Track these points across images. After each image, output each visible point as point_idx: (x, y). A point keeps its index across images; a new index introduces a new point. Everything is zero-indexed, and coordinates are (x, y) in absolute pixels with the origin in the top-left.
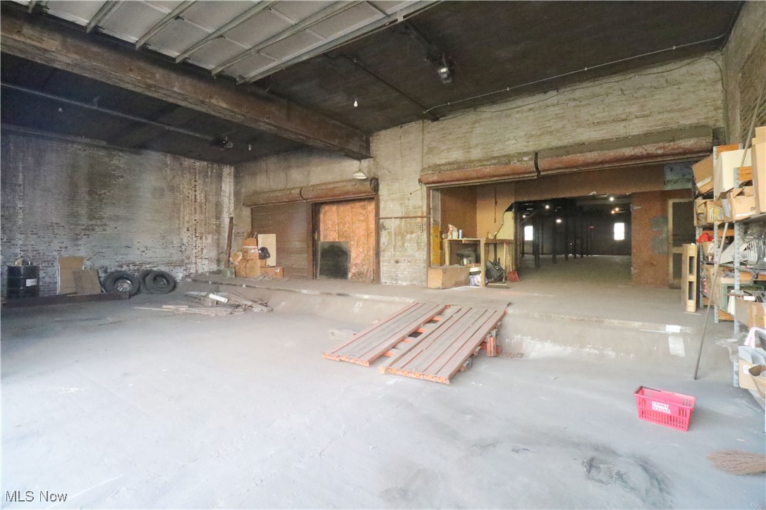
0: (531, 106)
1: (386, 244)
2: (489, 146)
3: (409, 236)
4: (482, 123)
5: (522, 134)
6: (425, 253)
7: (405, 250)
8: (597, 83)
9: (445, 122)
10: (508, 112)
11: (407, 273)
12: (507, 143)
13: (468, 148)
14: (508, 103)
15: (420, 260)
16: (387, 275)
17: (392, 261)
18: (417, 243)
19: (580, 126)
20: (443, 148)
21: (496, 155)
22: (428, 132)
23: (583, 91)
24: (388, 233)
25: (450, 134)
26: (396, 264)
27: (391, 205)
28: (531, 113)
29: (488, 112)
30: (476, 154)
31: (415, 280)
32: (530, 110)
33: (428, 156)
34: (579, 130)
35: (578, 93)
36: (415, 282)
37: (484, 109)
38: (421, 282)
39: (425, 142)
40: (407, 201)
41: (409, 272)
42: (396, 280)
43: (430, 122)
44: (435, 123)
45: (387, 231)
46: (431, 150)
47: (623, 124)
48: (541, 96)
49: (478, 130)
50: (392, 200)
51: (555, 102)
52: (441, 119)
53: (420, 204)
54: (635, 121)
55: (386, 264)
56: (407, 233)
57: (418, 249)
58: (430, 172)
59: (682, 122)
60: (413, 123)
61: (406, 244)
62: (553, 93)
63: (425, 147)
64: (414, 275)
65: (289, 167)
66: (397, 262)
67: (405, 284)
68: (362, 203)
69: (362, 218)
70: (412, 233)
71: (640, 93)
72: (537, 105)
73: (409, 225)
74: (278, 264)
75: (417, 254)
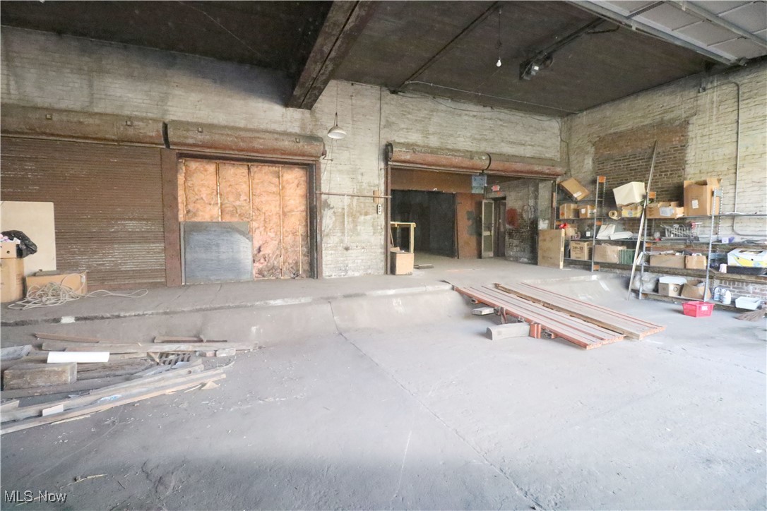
0: (475, 114)
1: (330, 227)
2: (444, 138)
3: (362, 218)
4: (439, 114)
5: (469, 134)
6: (383, 238)
7: (358, 234)
8: (512, 113)
9: (405, 99)
10: (459, 112)
11: (359, 261)
12: (458, 139)
13: (426, 134)
14: (459, 104)
15: (375, 245)
16: (333, 266)
17: (341, 248)
18: (373, 226)
19: (503, 141)
20: (403, 126)
21: (449, 147)
22: (387, 103)
23: (505, 114)
24: (334, 212)
25: (409, 113)
26: (345, 251)
27: (337, 178)
28: (475, 119)
29: (445, 105)
30: (434, 142)
31: (369, 268)
32: (475, 116)
33: (386, 129)
34: (503, 144)
35: (502, 116)
36: (369, 271)
37: (441, 101)
38: (378, 270)
39: (383, 114)
40: (360, 177)
41: (362, 260)
42: (346, 271)
43: (388, 92)
44: (394, 96)
45: (332, 211)
46: (389, 125)
47: (523, 147)
48: (480, 108)
49: (435, 119)
50: (340, 172)
51: (489, 117)
52: (399, 93)
53: (377, 182)
54: (528, 147)
55: (330, 252)
56: (361, 214)
57: (374, 233)
58: (404, 149)
59: (547, 155)
60: (368, 86)
61: (359, 228)
62: (489, 109)
63: (382, 119)
64: (369, 263)
65: (102, 71)
66: (347, 249)
67: (357, 274)
68: (274, 169)
69: (275, 189)
70: (366, 214)
71: (531, 129)
72: (479, 114)
73: (362, 205)
74: (64, 265)
75: (373, 239)
